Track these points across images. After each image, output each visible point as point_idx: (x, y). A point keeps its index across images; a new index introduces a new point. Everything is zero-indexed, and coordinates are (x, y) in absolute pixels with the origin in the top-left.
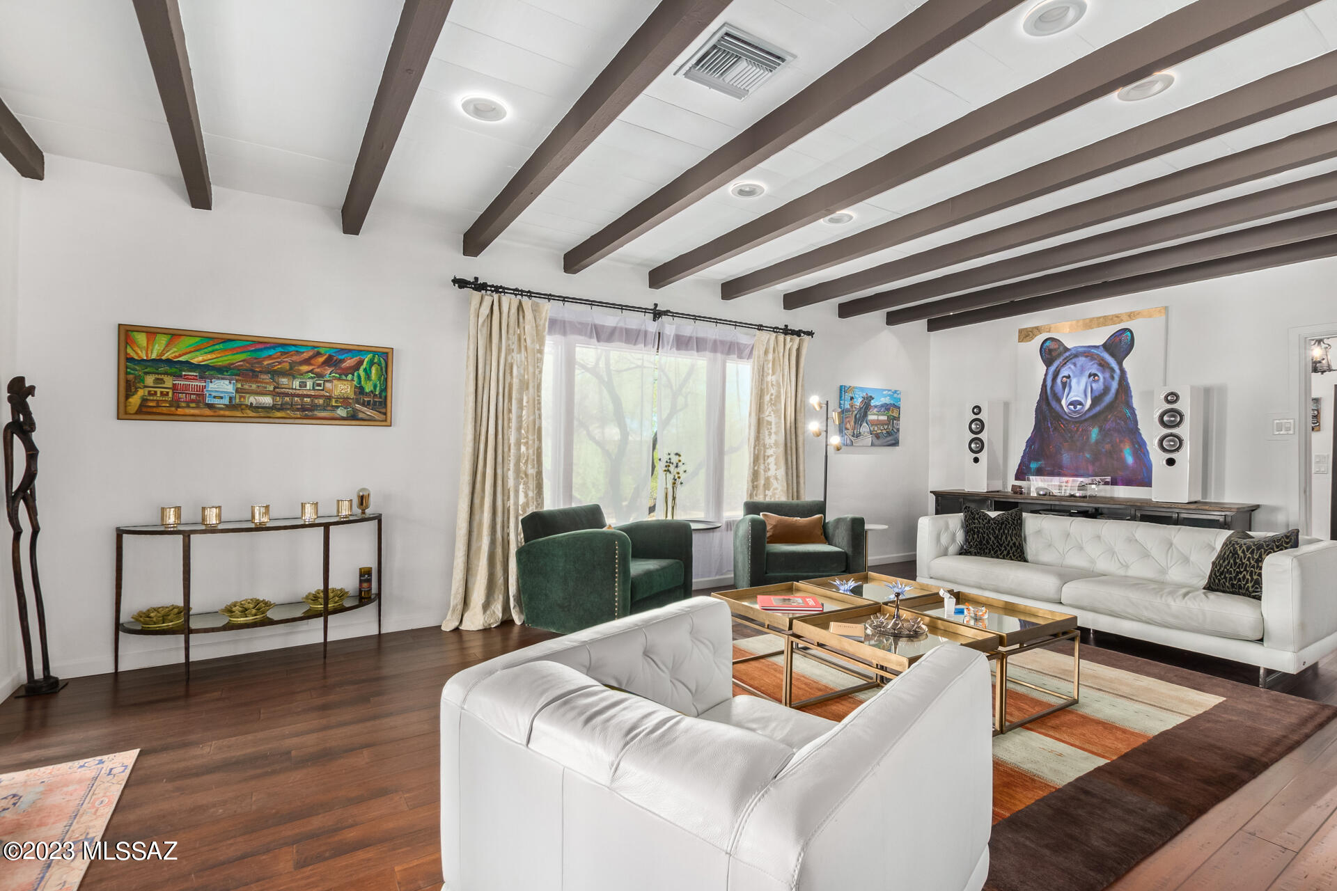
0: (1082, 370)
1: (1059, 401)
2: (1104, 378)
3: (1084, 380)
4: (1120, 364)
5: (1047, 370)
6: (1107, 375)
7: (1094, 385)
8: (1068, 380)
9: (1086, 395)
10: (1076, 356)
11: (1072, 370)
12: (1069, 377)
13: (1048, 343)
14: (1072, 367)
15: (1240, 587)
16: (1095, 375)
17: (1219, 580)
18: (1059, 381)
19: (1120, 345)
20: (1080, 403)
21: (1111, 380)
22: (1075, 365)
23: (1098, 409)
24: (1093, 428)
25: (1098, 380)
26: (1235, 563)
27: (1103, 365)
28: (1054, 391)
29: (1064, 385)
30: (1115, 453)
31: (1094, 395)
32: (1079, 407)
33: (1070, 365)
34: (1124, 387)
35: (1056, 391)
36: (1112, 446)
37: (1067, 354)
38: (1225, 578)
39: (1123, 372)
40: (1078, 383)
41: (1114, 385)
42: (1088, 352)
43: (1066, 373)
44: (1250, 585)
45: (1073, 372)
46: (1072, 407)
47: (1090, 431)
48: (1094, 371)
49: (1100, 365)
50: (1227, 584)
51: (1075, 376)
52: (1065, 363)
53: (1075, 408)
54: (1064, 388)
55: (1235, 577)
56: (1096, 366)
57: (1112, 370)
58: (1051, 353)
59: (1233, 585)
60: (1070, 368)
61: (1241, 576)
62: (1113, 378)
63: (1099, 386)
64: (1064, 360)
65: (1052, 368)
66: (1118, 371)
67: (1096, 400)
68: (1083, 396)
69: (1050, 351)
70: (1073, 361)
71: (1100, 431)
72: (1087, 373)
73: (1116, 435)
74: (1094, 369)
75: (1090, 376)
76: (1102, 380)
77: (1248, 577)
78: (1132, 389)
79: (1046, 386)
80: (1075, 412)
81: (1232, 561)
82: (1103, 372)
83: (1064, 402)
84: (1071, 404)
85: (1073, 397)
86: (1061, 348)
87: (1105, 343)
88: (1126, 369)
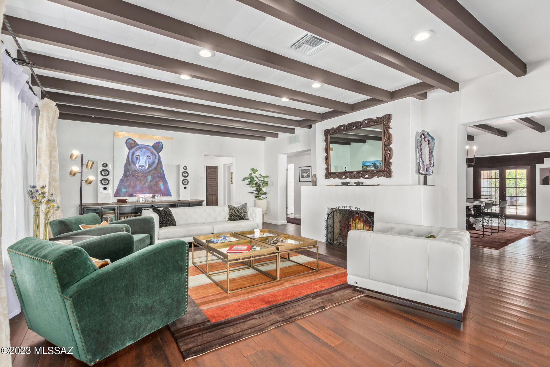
0: (144, 154)
1: (135, 164)
2: (153, 158)
3: (145, 158)
4: (158, 154)
5: (129, 151)
6: (154, 157)
7: (149, 160)
8: (139, 157)
9: (146, 163)
10: (142, 148)
11: (140, 153)
12: (139, 156)
13: (129, 140)
14: (140, 152)
15: (241, 218)
16: (149, 156)
17: (235, 218)
18: (134, 156)
19: (158, 147)
20: (144, 166)
21: (155, 159)
22: (141, 151)
23: (150, 169)
24: (149, 176)
25: (150, 158)
26: (239, 213)
27: (153, 154)
28: (133, 160)
29: (137, 158)
30: (157, 184)
31: (149, 164)
32: (143, 168)
33: (139, 151)
34: (160, 163)
35: (134, 160)
36: (156, 183)
37: (138, 146)
38: (237, 217)
39: (159, 157)
40: (143, 158)
41: (157, 161)
42: (146, 147)
43: (138, 154)
44: (244, 217)
45: (141, 154)
46: (140, 167)
47: (148, 177)
48: (149, 155)
49: (151, 153)
50: (238, 218)
51: (141, 156)
52: (137, 150)
53: (142, 168)
54: (137, 159)
55: (240, 216)
56: (149, 153)
57: (156, 155)
58: (131, 145)
59: (239, 218)
60: (139, 152)
61: (241, 216)
62: (156, 158)
63: (151, 161)
64: (137, 148)
65: (132, 151)
66: (158, 156)
67: (150, 166)
68: (145, 164)
69: (131, 144)
70: (141, 149)
71: (152, 177)
72: (146, 155)
73: (157, 179)
74: (149, 154)
75: (147, 156)
76: (152, 158)
77: (243, 215)
78: (162, 163)
79: (129, 158)
80: (142, 169)
81: (238, 212)
82: (152, 156)
83: (137, 165)
84: (140, 166)
85: (141, 164)
86: (135, 144)
87: (153, 145)
88: (161, 156)
